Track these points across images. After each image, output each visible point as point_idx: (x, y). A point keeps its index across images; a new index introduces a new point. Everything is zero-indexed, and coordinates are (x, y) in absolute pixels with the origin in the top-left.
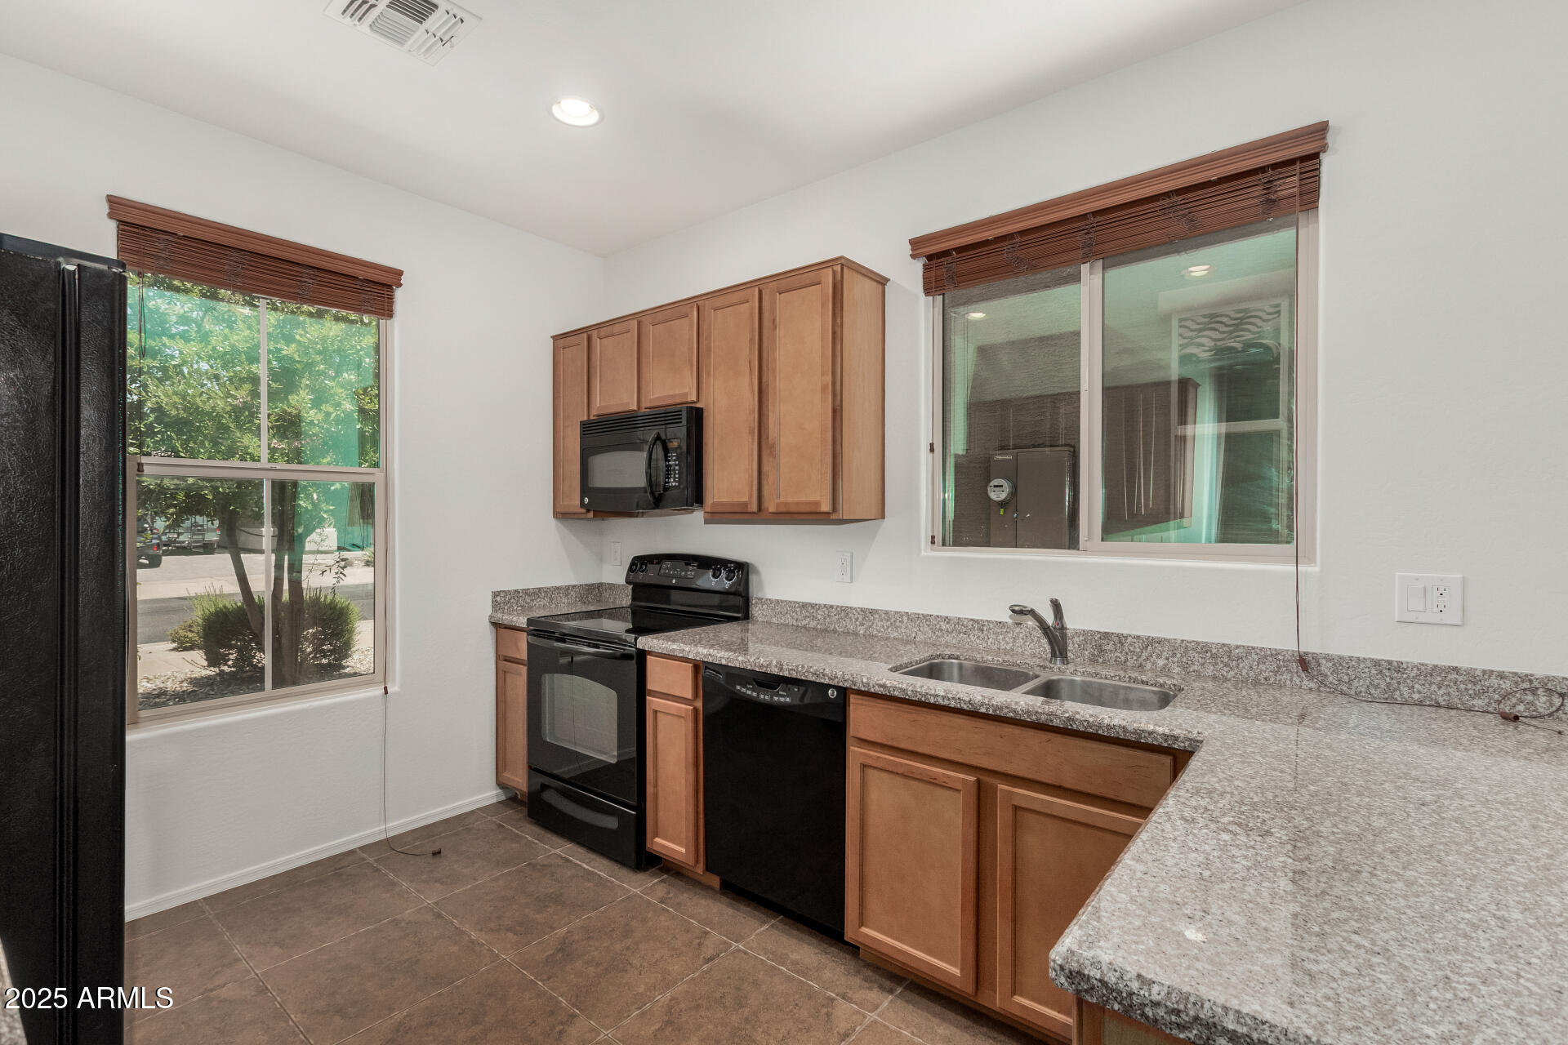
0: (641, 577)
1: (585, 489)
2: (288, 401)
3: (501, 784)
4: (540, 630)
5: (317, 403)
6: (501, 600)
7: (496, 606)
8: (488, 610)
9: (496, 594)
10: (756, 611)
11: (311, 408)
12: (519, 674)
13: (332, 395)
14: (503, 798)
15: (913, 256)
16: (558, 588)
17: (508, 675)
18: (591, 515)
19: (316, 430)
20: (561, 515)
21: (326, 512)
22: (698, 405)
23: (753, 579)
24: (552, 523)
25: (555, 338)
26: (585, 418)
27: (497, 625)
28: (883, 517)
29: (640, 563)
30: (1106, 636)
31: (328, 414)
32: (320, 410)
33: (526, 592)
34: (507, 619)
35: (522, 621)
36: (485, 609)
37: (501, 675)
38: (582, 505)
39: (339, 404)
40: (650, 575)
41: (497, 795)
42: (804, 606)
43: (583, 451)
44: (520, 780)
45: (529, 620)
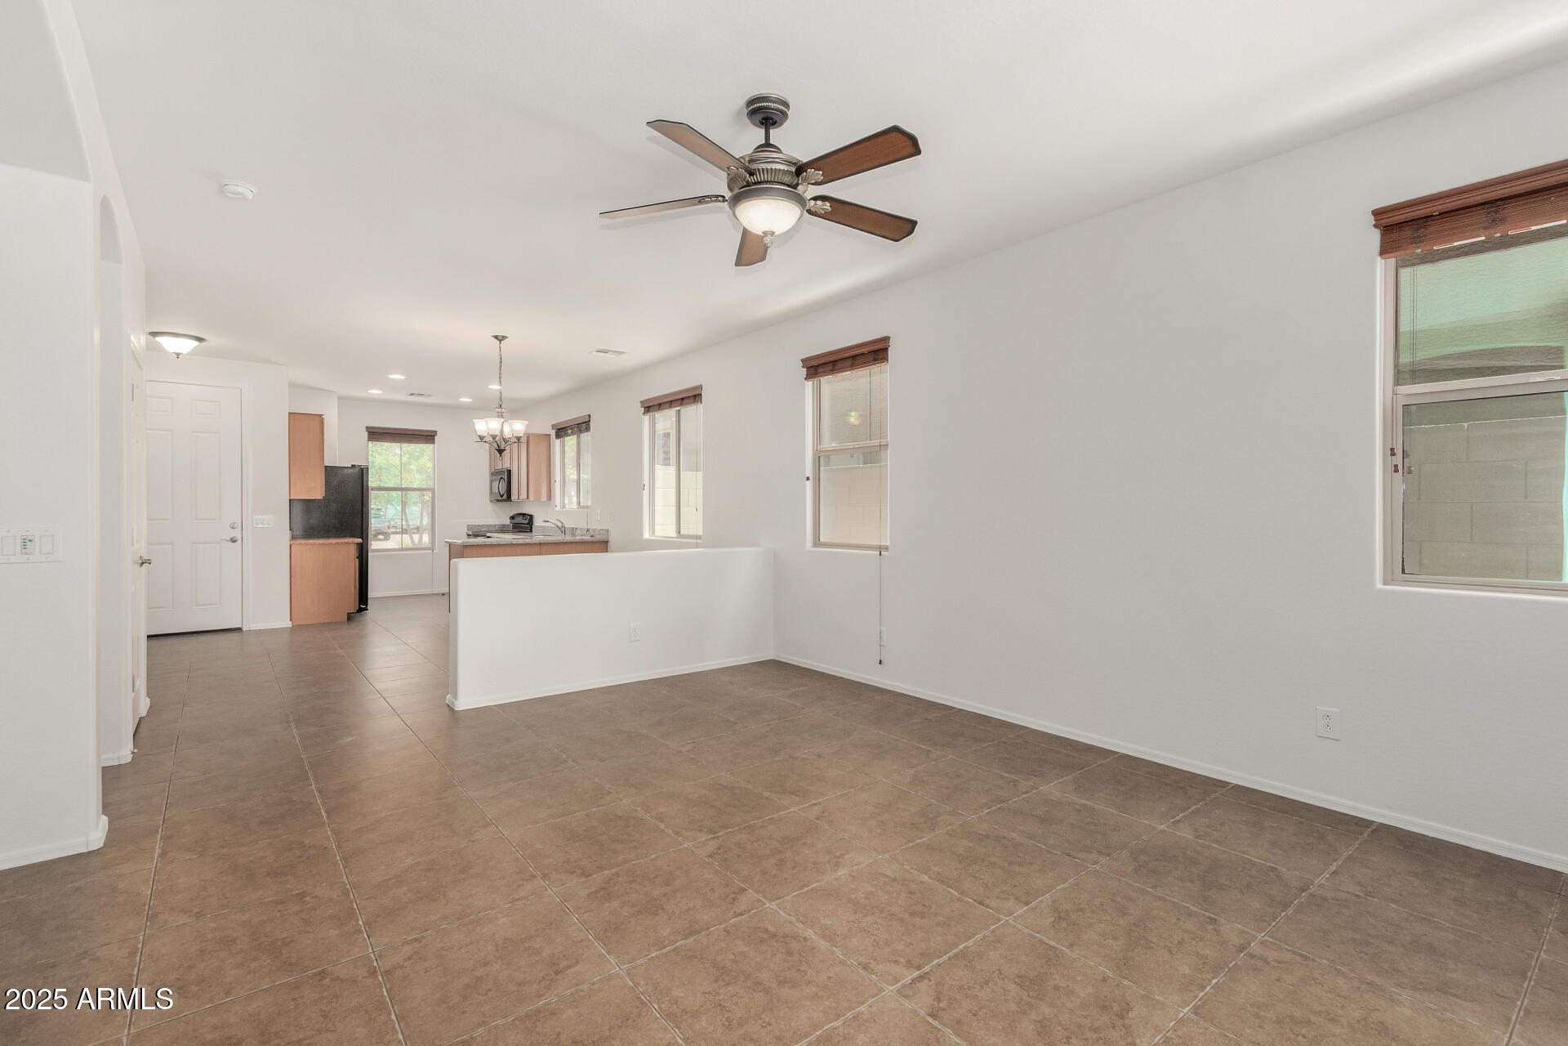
0: (514, 521)
8: (466, 531)
10: (533, 529)
15: (554, 429)
22: (510, 469)
23: (533, 518)
29: (513, 517)
33: (478, 525)
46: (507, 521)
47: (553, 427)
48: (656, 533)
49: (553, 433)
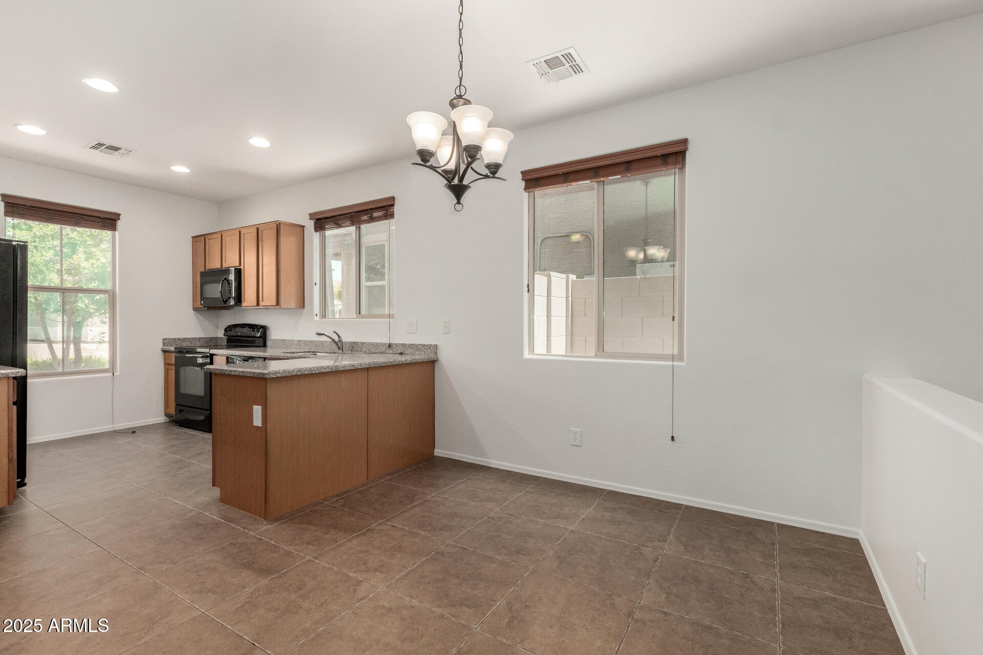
0: (229, 333)
1: (202, 298)
2: (72, 257)
3: (167, 415)
4: (180, 351)
5: (87, 259)
6: (166, 342)
7: (164, 344)
8: (161, 346)
9: (164, 340)
10: (269, 343)
11: (84, 261)
12: (172, 370)
13: (95, 255)
14: (168, 420)
15: (310, 219)
16: (195, 338)
17: (169, 371)
18: (206, 308)
19: (87, 271)
20: (195, 309)
21: (92, 309)
22: (239, 267)
23: (268, 332)
24: (192, 312)
25: (193, 237)
26: (203, 270)
27: (164, 351)
28: (304, 307)
29: (229, 329)
30: (354, 343)
31: (93, 264)
32: (89, 262)
33: (179, 339)
34: (167, 348)
35: (173, 349)
36: (160, 345)
37: (166, 371)
38: (201, 304)
39: (99, 259)
40: (232, 333)
41: (165, 419)
42: (282, 340)
43: (201, 283)
44: (172, 410)
45: (175, 348)
46: (220, 334)
47: (312, 216)
48: (553, 352)
49: (310, 225)
